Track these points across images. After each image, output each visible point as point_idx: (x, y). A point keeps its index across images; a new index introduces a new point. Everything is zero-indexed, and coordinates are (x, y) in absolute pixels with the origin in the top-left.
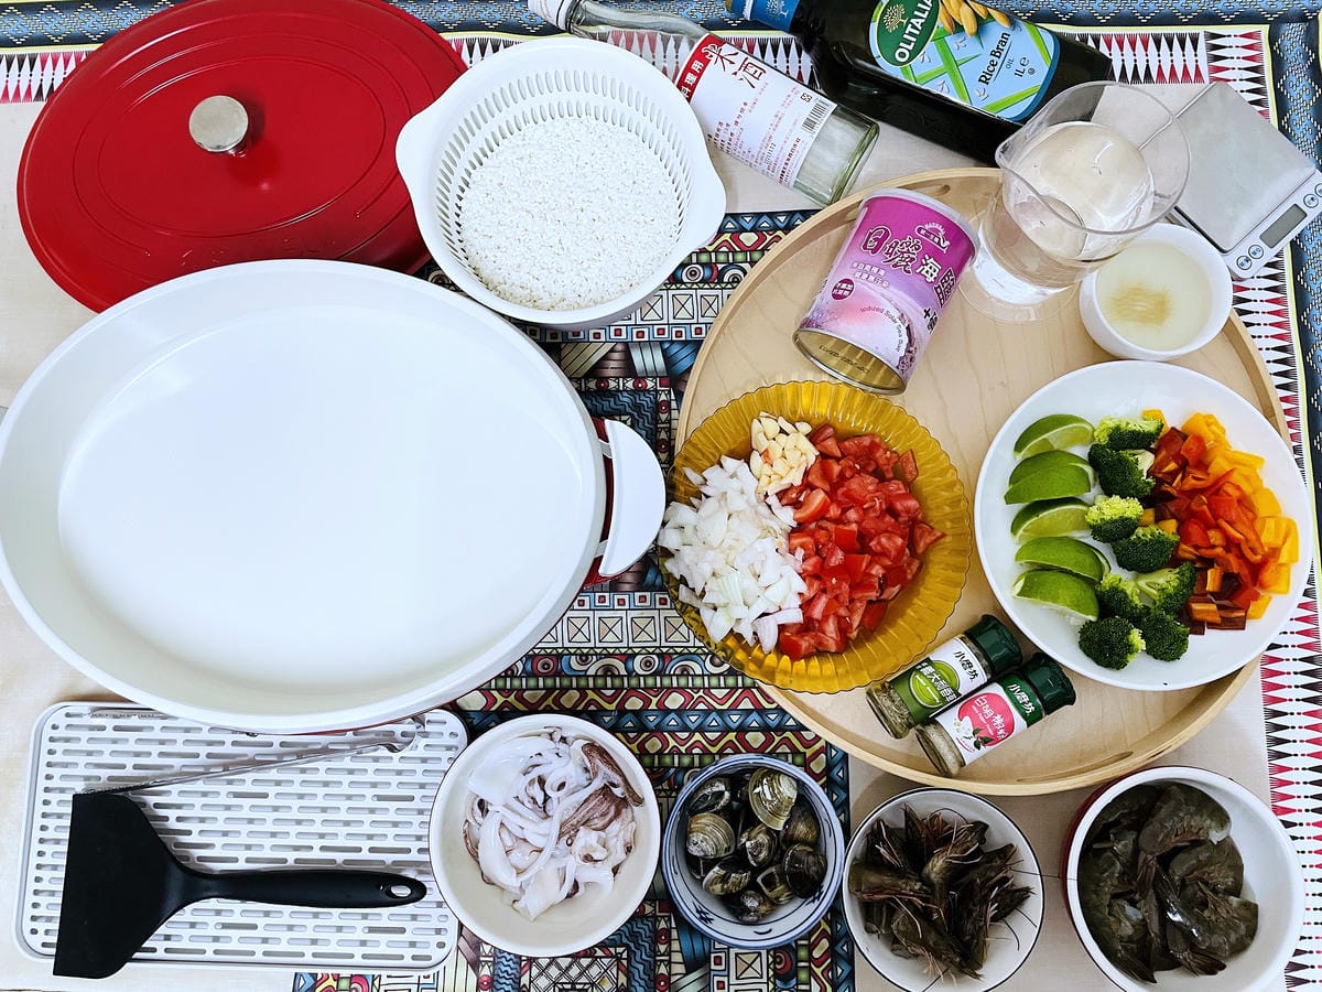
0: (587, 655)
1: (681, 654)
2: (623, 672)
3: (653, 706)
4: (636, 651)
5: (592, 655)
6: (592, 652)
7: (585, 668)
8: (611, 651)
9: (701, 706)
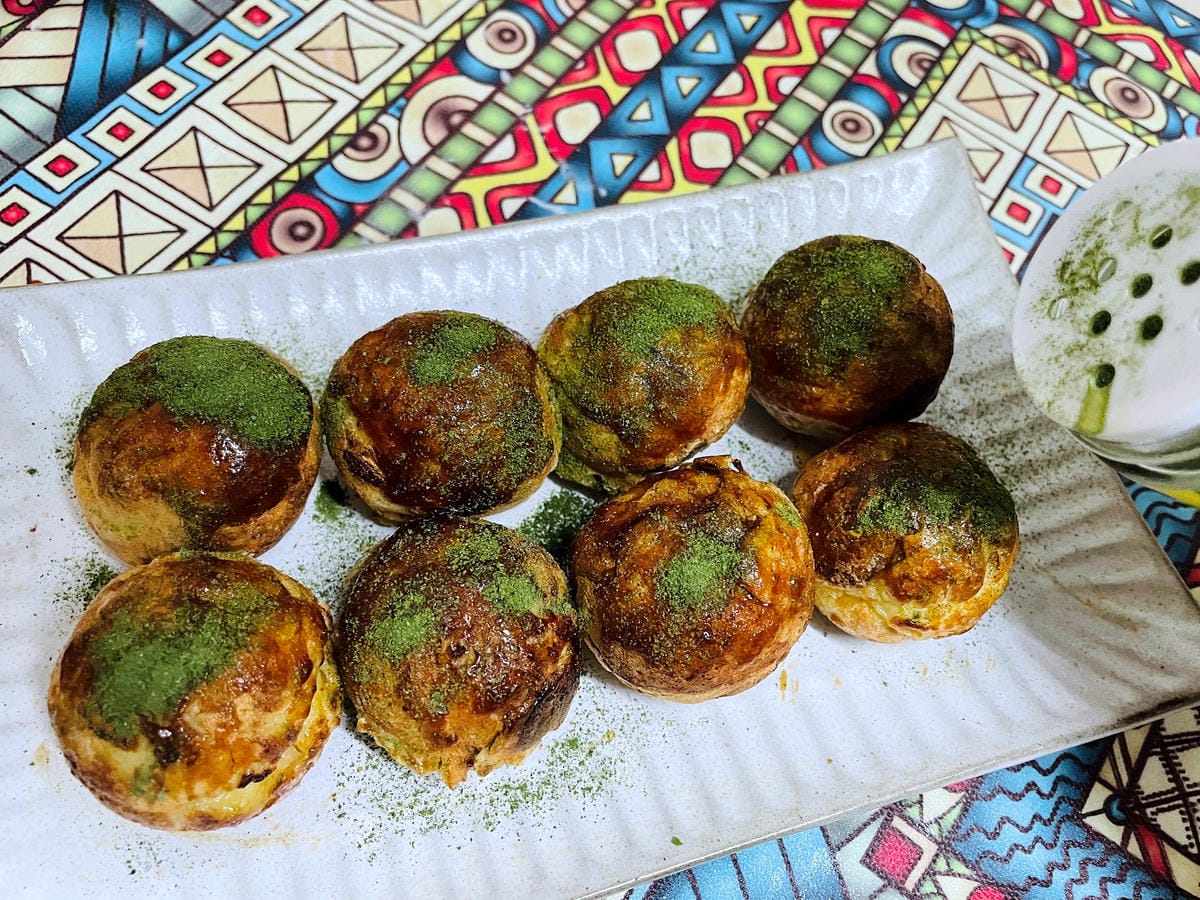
0: (363, 131)
2: (482, 92)
3: (616, 93)
4: (454, 34)
5: (374, 121)
6: (366, 116)
7: (393, 155)
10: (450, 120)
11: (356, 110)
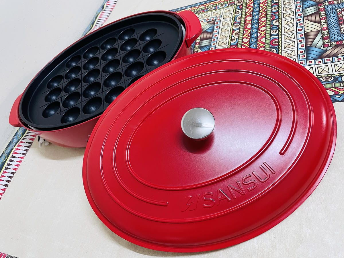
0: (231, 39)
1: (234, 20)
2: (239, 30)
3: (251, 22)
4: (232, 29)
5: (232, 38)
6: (231, 38)
7: (236, 39)
8: (231, 34)
9: (251, 13)
10: (238, 34)
11: (229, 39)
